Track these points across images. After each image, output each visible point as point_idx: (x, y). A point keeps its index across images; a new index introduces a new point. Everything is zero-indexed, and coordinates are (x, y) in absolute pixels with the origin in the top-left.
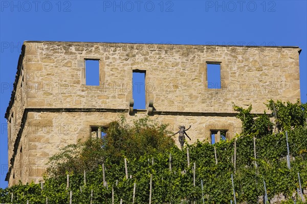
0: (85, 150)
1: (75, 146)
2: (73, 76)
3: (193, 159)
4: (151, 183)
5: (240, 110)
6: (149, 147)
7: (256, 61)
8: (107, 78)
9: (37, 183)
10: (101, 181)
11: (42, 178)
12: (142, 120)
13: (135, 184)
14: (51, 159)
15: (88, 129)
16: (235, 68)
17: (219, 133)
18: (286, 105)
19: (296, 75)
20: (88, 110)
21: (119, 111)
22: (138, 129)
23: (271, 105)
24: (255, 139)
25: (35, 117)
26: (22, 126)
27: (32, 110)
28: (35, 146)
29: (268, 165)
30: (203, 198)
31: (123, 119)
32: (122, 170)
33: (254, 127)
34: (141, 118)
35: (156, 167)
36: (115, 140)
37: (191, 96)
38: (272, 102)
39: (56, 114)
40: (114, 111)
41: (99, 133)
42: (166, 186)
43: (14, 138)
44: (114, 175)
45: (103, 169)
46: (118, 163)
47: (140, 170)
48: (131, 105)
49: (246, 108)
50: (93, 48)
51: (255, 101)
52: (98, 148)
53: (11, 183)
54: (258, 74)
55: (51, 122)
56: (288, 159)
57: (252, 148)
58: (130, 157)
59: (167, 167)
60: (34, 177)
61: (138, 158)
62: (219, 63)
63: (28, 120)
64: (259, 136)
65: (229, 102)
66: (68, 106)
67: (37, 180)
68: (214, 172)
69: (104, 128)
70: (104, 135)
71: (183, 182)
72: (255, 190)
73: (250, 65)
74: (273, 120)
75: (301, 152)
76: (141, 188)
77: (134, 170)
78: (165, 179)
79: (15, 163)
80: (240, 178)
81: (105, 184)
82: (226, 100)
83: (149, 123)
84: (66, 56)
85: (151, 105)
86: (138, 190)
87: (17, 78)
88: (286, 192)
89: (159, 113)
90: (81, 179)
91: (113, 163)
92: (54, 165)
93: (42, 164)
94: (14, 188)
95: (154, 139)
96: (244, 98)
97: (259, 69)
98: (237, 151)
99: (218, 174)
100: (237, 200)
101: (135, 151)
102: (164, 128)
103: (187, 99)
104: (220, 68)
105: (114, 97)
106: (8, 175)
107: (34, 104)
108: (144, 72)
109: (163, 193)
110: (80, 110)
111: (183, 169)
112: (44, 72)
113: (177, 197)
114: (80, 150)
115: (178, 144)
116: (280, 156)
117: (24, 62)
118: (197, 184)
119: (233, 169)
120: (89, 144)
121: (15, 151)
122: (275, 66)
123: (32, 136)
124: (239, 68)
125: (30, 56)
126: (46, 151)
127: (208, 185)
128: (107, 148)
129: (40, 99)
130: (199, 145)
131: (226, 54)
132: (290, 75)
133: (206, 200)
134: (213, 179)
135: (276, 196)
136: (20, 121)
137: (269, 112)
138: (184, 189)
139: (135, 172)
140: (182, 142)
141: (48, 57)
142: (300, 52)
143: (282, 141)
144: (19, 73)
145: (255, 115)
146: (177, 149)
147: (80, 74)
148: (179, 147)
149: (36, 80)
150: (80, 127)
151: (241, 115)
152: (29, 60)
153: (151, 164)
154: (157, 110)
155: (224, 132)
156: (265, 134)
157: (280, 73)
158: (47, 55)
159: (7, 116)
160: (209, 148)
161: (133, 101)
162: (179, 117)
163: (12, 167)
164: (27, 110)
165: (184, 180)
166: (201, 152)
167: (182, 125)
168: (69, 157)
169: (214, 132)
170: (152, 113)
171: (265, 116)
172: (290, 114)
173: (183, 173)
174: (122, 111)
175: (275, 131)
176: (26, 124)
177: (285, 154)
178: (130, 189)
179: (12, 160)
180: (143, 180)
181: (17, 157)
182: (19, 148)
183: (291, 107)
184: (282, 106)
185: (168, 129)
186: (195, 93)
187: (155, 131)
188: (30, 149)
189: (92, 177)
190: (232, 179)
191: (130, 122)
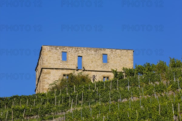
0: (61, 82)
1: (58, 81)
2: (58, 57)
3: (97, 86)
4: (83, 94)
5: (113, 70)
6: (82, 82)
7: (119, 54)
8: (69, 58)
9: (45, 93)
10: (66, 93)
11: (46, 91)
12: (80, 73)
13: (77, 94)
14: (50, 85)
15: (62, 75)
16: (112, 56)
17: (106, 78)
18: (128, 69)
19: (132, 59)
20: (63, 69)
21: (73, 69)
22: (79, 76)
23: (124, 69)
24: (118, 80)
25: (45, 70)
26: (41, 74)
27: (44, 68)
28: (45, 80)
29: (122, 89)
30: (100, 100)
31: (74, 72)
32: (73, 89)
33: (117, 76)
34: (80, 72)
35: (85, 89)
36: (71, 79)
37: (97, 65)
38: (124, 68)
39: (52, 70)
40: (71, 69)
41: (66, 77)
42: (88, 95)
43: (38, 77)
44: (70, 91)
45: (67, 89)
46: (72, 87)
47: (79, 90)
48: (77, 68)
49: (115, 70)
50: (65, 48)
51: (118, 67)
52: (65, 82)
53: (37, 92)
54: (120, 58)
55: (50, 72)
56: (128, 87)
57: (117, 83)
58: (76, 85)
59: (88, 89)
60: (44, 91)
61: (79, 86)
62: (107, 54)
63: (43, 72)
64: (119, 79)
65: (110, 68)
66: (56, 68)
67: (45, 92)
68: (104, 91)
69: (68, 75)
70: (68, 77)
71: (93, 94)
72: (117, 97)
73: (117, 55)
74: (124, 74)
75: (133, 85)
76: (79, 95)
77: (77, 89)
78: (88, 93)
79: (38, 86)
80: (112, 93)
81: (67, 94)
82: (109, 67)
83: (82, 74)
84: (56, 51)
85: (84, 68)
86: (78, 96)
87: (39, 57)
88: (127, 98)
89: (86, 71)
90: (59, 92)
91: (70, 87)
92: (51, 87)
93: (47, 87)
94: (37, 94)
95: (84, 79)
96: (115, 66)
97: (120, 57)
98: (112, 84)
99: (105, 92)
100: (111, 100)
101: (78, 83)
102: (88, 76)
103: (96, 66)
104: (107, 56)
105: (71, 65)
106: (36, 90)
107: (45, 66)
108: (82, 57)
109: (87, 98)
110: (60, 69)
111: (93, 90)
112: (48, 56)
113: (91, 99)
114: (59, 82)
115: (92, 81)
116: (126, 86)
117: (42, 52)
118: (98, 95)
119: (110, 90)
120: (62, 80)
121: (38, 82)
122: (125, 56)
123: (44, 77)
124: (113, 56)
125: (44, 50)
126: (48, 82)
127: (102, 95)
128: (68, 82)
129: (46, 65)
130: (99, 82)
131: (109, 51)
132: (130, 59)
133: (101, 100)
134: (103, 93)
135: (124, 99)
136: (40, 72)
137: (123, 71)
138: (93, 96)
139: (77, 90)
140: (94, 81)
141: (50, 51)
142: (133, 52)
143: (126, 81)
144: (40, 56)
145: (118, 72)
146: (92, 83)
147: (60, 57)
148: (93, 82)
149: (46, 58)
150: (60, 75)
151: (113, 72)
152: (44, 52)
153: (83, 88)
154: (86, 70)
155: (108, 78)
156: (121, 78)
157: (127, 58)
158: (49, 50)
159: (36, 70)
160: (103, 83)
161: (78, 66)
162: (93, 72)
163: (37, 87)
164: (42, 68)
165: (94, 93)
166: (100, 84)
167: (94, 75)
168: (55, 84)
169: (104, 77)
170: (84, 71)
171: (121, 72)
172: (130, 72)
173: (94, 91)
174: (74, 69)
175: (125, 78)
176: (42, 73)
177: (127, 85)
178: (76, 96)
179: (37, 85)
180: (80, 93)
181: (39, 84)
182: (39, 81)
183: (130, 70)
184: (127, 69)
185: (89, 76)
186: (98, 64)
187: (85, 77)
188: (43, 81)
189: (63, 91)
190: (110, 93)
191: (76, 73)
